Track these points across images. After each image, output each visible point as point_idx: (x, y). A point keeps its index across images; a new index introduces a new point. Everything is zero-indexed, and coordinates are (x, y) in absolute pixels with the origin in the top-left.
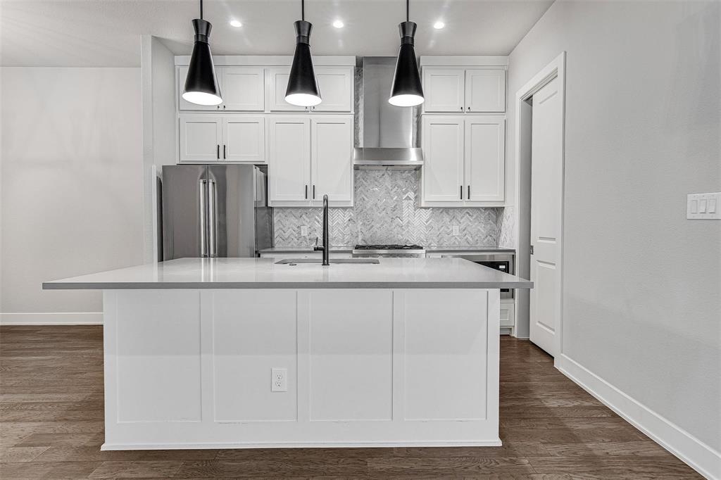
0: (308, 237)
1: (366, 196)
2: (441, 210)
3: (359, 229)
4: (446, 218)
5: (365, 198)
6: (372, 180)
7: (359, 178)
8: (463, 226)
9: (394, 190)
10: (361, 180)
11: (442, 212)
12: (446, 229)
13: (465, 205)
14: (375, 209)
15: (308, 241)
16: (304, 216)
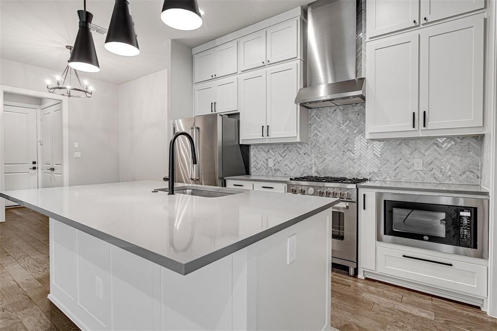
0: (273, 168)
1: (319, 131)
2: (399, 141)
3: (313, 161)
4: (406, 151)
5: (318, 133)
6: (325, 116)
7: (313, 116)
8: (428, 159)
9: (345, 124)
10: (315, 117)
11: (400, 144)
12: (405, 163)
13: (421, 134)
14: (327, 143)
15: (273, 171)
16: (270, 151)
